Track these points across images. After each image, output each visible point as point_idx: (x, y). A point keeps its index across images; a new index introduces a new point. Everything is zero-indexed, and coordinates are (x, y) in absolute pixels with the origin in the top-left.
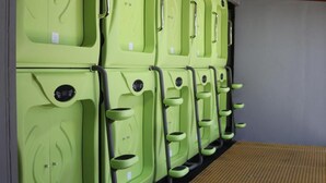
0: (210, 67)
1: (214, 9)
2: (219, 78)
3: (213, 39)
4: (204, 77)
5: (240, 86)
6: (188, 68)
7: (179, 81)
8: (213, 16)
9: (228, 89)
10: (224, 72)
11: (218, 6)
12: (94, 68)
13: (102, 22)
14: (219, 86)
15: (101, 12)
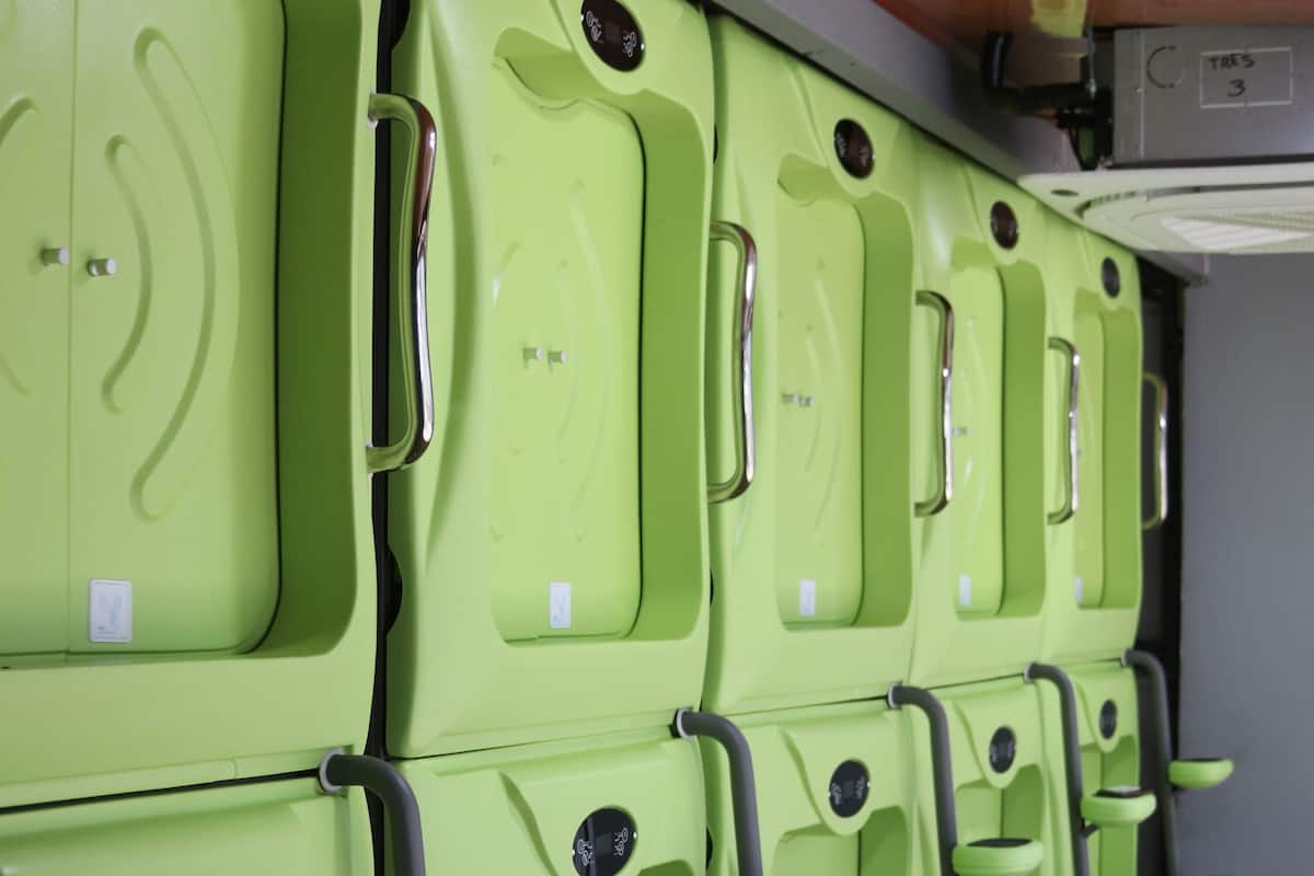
0: (1037, 672)
1: (1060, 320)
2: (1088, 730)
3: (1052, 503)
4: (1003, 742)
5: (1216, 772)
6: (904, 696)
7: (849, 784)
8: (1053, 362)
9: (1145, 806)
10: (1123, 689)
11: (1083, 300)
12: (340, 771)
13: (388, 494)
14: (1090, 787)
15: (382, 434)
